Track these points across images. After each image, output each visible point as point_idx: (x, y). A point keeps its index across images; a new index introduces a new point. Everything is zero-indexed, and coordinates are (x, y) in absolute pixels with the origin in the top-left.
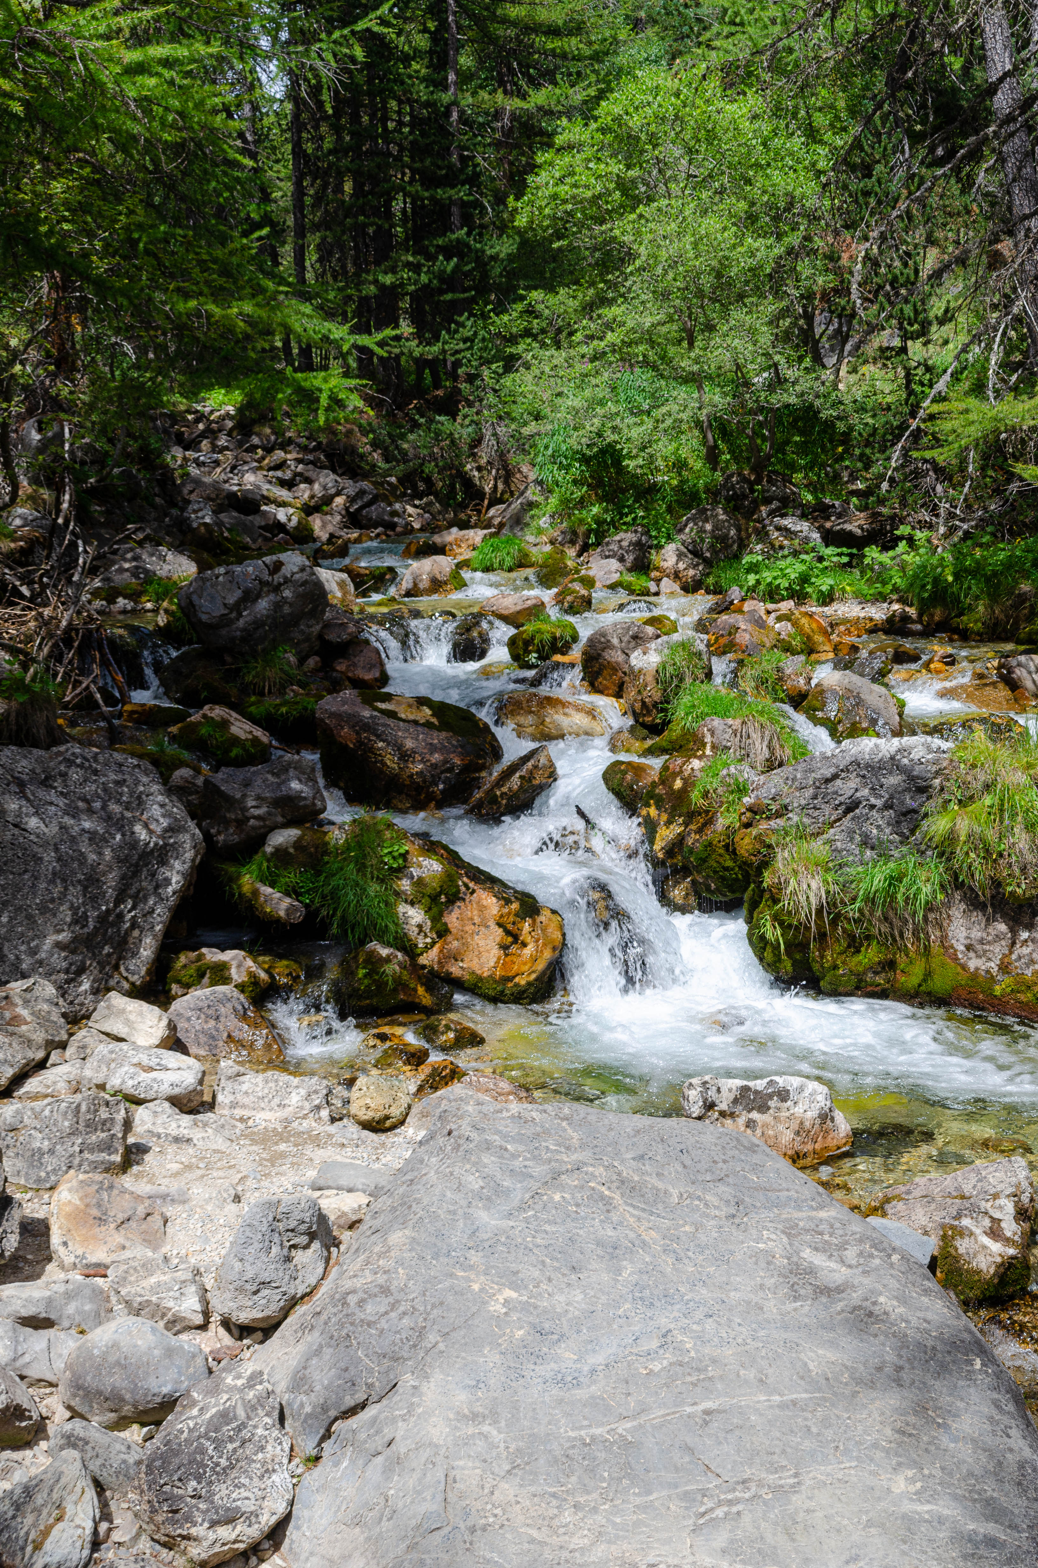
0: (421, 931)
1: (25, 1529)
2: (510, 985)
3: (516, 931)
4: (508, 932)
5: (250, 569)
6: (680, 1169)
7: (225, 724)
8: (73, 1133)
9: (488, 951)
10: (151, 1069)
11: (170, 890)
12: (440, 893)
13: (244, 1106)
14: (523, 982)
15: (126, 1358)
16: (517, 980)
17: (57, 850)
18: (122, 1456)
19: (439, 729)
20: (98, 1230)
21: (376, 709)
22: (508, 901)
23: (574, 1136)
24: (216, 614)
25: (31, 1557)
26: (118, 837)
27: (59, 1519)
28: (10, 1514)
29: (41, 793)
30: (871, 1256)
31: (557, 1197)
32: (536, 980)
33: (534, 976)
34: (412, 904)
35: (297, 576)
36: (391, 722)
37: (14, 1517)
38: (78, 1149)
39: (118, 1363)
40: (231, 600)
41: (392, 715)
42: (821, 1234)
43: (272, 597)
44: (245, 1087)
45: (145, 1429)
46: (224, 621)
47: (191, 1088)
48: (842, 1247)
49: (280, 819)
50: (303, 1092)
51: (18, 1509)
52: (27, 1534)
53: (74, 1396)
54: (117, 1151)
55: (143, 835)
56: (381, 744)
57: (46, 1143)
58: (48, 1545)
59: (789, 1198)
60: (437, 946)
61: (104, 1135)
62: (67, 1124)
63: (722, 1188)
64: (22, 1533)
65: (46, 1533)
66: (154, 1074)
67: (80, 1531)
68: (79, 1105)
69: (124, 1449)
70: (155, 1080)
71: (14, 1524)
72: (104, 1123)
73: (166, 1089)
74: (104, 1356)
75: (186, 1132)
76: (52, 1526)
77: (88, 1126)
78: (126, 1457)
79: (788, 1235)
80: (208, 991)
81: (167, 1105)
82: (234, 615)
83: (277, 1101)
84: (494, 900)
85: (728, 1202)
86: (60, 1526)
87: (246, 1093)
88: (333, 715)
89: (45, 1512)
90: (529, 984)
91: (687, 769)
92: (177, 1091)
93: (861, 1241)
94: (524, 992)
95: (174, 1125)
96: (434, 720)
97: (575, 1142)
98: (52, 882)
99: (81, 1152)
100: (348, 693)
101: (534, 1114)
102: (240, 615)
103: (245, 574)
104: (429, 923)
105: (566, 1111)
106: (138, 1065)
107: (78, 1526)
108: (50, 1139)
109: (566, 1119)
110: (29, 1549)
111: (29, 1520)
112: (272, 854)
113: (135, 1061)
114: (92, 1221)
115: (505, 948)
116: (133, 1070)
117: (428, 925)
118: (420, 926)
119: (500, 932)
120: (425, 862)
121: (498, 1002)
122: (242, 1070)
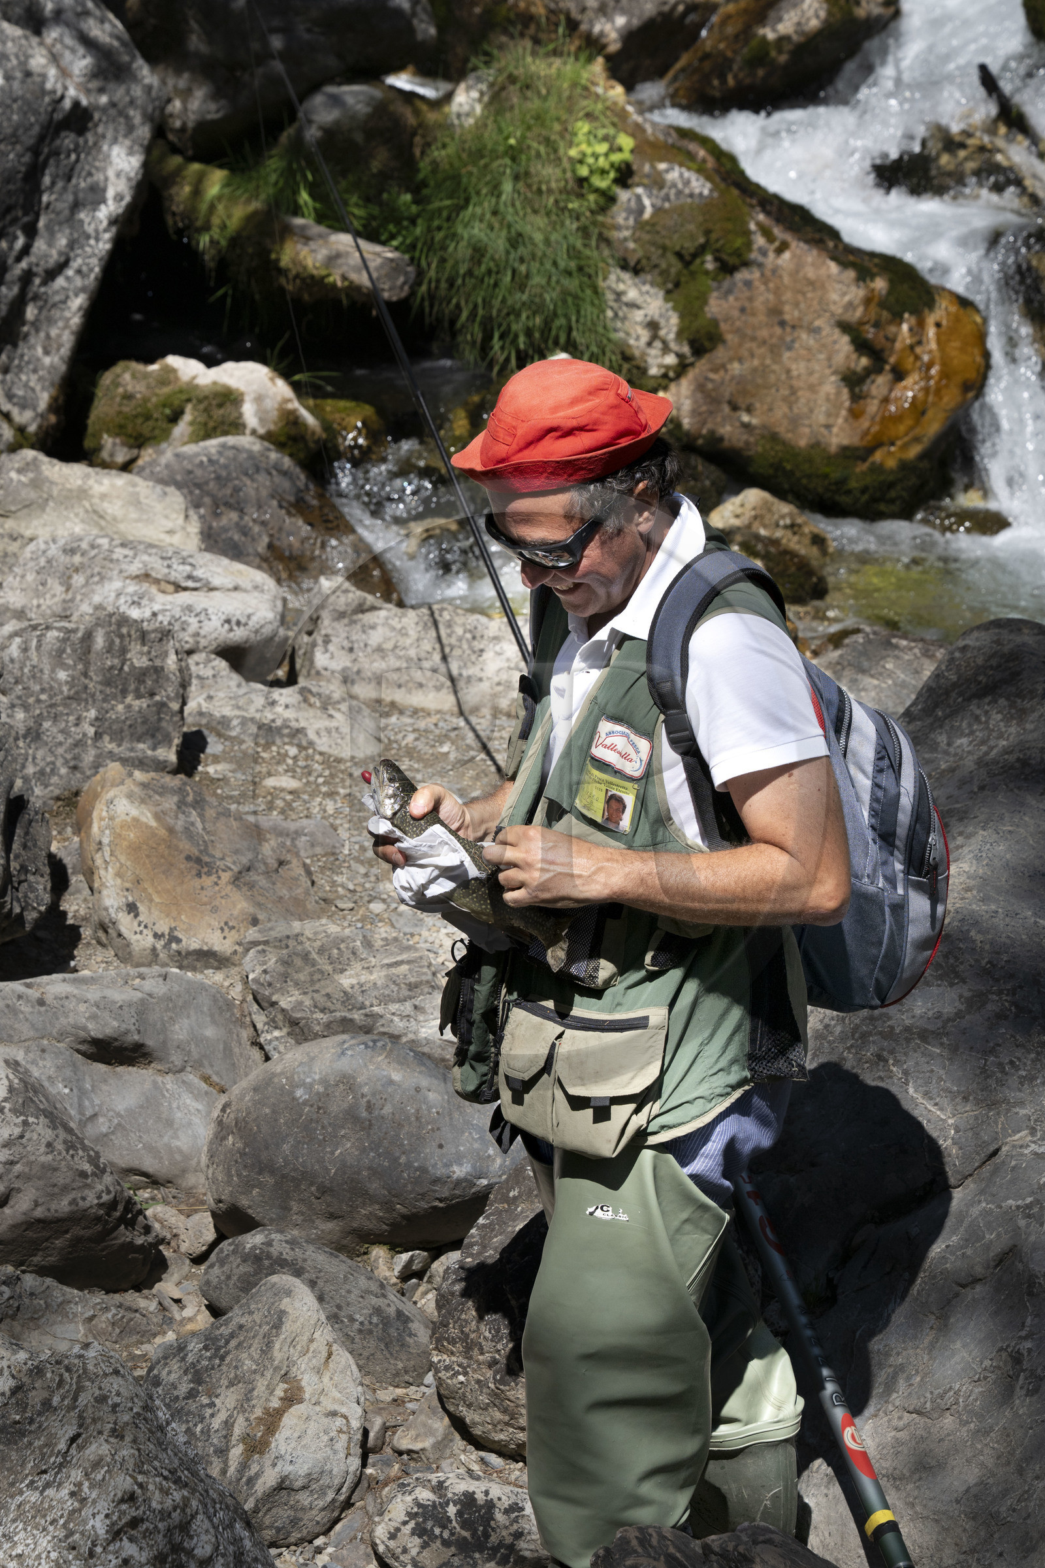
0: (655, 337)
1: (222, 1416)
2: (862, 467)
3: (880, 342)
4: (861, 345)
8: (79, 696)
9: (812, 388)
10: (179, 588)
11: (103, 214)
12: (701, 250)
14: (891, 463)
15: (369, 1107)
16: (878, 456)
18: (375, 1301)
20: (197, 883)
25: (244, 1466)
27: (292, 1398)
28: (184, 1388)
32: (923, 456)
33: (914, 451)
34: (637, 271)
37: (192, 1394)
38: (91, 731)
39: (351, 1116)
44: (375, 637)
45: (405, 1257)
47: (267, 631)
49: (332, 62)
51: (198, 1379)
52: (228, 1424)
53: (248, 1185)
54: (167, 740)
57: (20, 715)
58: (281, 1442)
60: (691, 374)
61: (144, 703)
62: (62, 675)
64: (216, 1423)
65: (272, 1421)
66: (184, 598)
67: (339, 1422)
68: (89, 636)
69: (374, 1287)
70: (189, 608)
71: (193, 1406)
72: (141, 675)
73: (214, 630)
74: (320, 1103)
75: (289, 714)
76: (278, 1414)
77: (107, 683)
78: (380, 1302)
80: (203, 445)
81: (222, 664)
84: (833, 267)
86: (296, 1410)
87: (379, 649)
89: (261, 1385)
90: (904, 466)
92: (238, 635)
94: (891, 485)
95: (259, 701)
99: (98, 736)
104: (674, 320)
106: (145, 576)
107: (334, 1414)
108: (26, 707)
110: (236, 1453)
111: (227, 1400)
112: (320, 143)
113: (135, 568)
114: (183, 865)
115: (854, 382)
116: (132, 588)
117: (671, 324)
118: (653, 326)
119: (844, 344)
120: (674, 175)
121: (833, 509)
122: (370, 599)
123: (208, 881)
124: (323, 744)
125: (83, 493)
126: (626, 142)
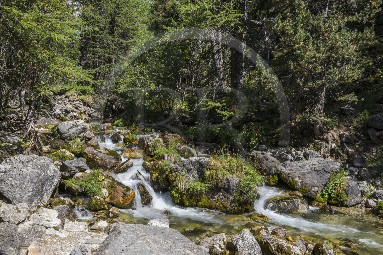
4: (124, 194)
5: (72, 122)
6: (162, 236)
7: (65, 152)
9: (120, 198)
10: (50, 221)
11: (54, 185)
12: (110, 186)
13: (69, 229)
16: (125, 204)
17: (30, 176)
19: (110, 155)
21: (97, 151)
22: (124, 188)
23: (142, 230)
24: (64, 131)
26: (44, 173)
29: (27, 164)
30: (199, 251)
31: (139, 242)
34: (104, 188)
35: (81, 124)
36: (100, 153)
40: (67, 128)
41: (100, 152)
42: (190, 247)
43: (76, 128)
44: (70, 225)
46: (66, 132)
47: (58, 225)
48: (193, 250)
49: (78, 171)
50: (83, 225)
54: (42, 238)
55: (49, 173)
56: (98, 157)
57: (27, 236)
59: (183, 241)
60: (109, 197)
61: (40, 234)
62: (31, 232)
63: (170, 239)
66: (50, 222)
68: (35, 228)
72: (40, 232)
73: (53, 225)
75: (58, 233)
77: (36, 232)
79: (184, 248)
80: (61, 206)
81: (53, 229)
82: (68, 131)
83: (77, 227)
84: (121, 188)
85: (172, 242)
88: (88, 151)
90: (128, 204)
91: (159, 163)
92: (55, 226)
93: (197, 249)
94: (126, 206)
95: (55, 232)
96: (109, 153)
97: (142, 231)
98: (28, 182)
100: (91, 147)
101: (134, 226)
102: (69, 131)
103: (71, 123)
105: (140, 225)
106: (47, 220)
109: (140, 227)
112: (76, 178)
113: (46, 219)
114: (37, 252)
115: (123, 197)
116: (45, 221)
117: (107, 193)
118: (106, 193)
119: (122, 194)
120: (108, 180)
121: (121, 208)
122: (70, 221)
123: (40, 254)
124: (60, 237)
125: (46, 211)
126: (104, 177)
